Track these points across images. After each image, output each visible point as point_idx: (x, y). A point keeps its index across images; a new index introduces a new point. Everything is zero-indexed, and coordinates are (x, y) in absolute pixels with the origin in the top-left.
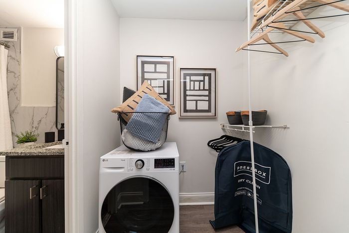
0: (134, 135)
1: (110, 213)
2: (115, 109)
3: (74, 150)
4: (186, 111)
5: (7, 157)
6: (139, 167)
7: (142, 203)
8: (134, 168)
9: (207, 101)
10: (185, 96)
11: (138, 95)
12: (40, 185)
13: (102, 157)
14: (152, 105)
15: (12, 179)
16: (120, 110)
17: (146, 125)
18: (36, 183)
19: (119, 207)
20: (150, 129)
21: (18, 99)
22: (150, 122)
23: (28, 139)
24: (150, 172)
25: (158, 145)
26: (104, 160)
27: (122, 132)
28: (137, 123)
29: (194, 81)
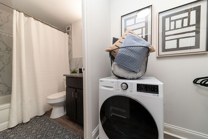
0: (120, 66)
1: (106, 116)
2: (108, 49)
3: (86, 73)
4: (164, 50)
5: (66, 77)
6: (124, 88)
7: (125, 118)
8: (120, 89)
9: (193, 36)
10: (164, 36)
11: (119, 42)
12: (76, 92)
13: (100, 79)
14: (134, 41)
15: (68, 87)
16: (110, 49)
17: (129, 57)
18: (74, 90)
19: (111, 115)
20: (132, 60)
21: (72, 55)
22: (132, 55)
23: (74, 72)
24: (133, 93)
25: (139, 74)
26: (101, 81)
27: (112, 65)
28: (123, 56)
29: (175, 21)
